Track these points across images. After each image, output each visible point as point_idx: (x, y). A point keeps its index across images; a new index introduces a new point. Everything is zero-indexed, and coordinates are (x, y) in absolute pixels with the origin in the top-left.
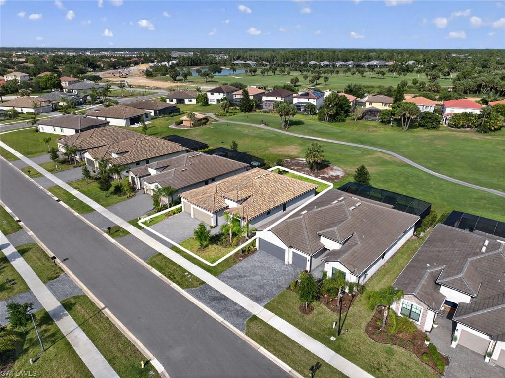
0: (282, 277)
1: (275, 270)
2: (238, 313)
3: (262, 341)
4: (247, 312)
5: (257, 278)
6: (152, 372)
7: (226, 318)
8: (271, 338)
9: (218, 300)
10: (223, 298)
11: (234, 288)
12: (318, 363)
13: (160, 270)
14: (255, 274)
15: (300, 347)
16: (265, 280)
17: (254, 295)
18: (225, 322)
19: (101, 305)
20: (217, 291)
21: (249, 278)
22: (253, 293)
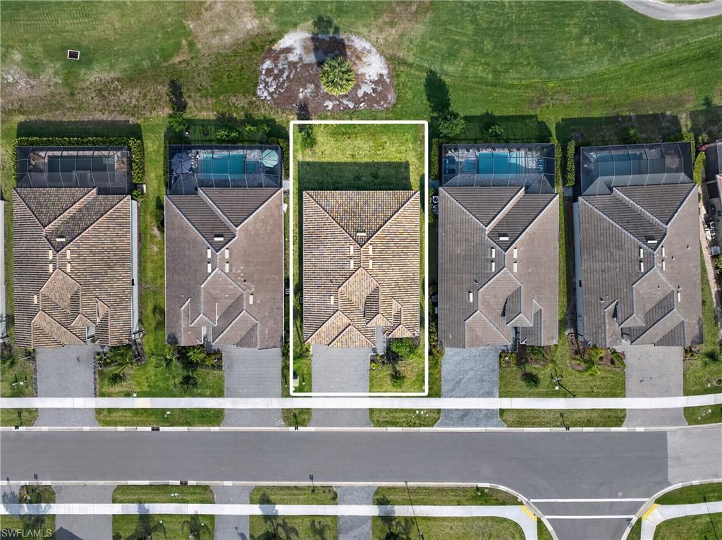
0: (487, 359)
1: (475, 355)
2: (488, 415)
3: (521, 423)
4: (493, 410)
5: (471, 374)
6: (486, 491)
7: (485, 426)
8: (523, 418)
9: (465, 416)
10: (467, 413)
11: (464, 397)
12: (561, 413)
13: (395, 424)
14: (466, 372)
15: (544, 411)
16: (478, 371)
17: (483, 393)
18: (487, 428)
19: (402, 484)
20: (457, 410)
21: (465, 380)
22: (482, 391)
